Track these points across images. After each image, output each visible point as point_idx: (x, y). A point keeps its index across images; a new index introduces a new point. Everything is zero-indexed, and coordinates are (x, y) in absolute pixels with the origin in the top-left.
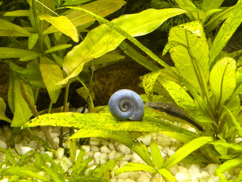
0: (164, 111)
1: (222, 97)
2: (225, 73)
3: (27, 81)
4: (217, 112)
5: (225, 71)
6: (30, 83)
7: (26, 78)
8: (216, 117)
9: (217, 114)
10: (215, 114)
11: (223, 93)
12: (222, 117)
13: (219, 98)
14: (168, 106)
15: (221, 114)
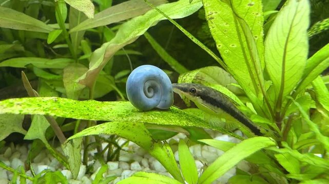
0: (198, 96)
1: (285, 87)
2: (290, 38)
3: (53, 88)
4: (278, 111)
5: (289, 34)
6: (56, 90)
7: (52, 85)
8: (278, 119)
9: (278, 114)
10: (275, 115)
11: (286, 79)
12: (286, 117)
13: (280, 88)
14: (204, 89)
15: (284, 115)
